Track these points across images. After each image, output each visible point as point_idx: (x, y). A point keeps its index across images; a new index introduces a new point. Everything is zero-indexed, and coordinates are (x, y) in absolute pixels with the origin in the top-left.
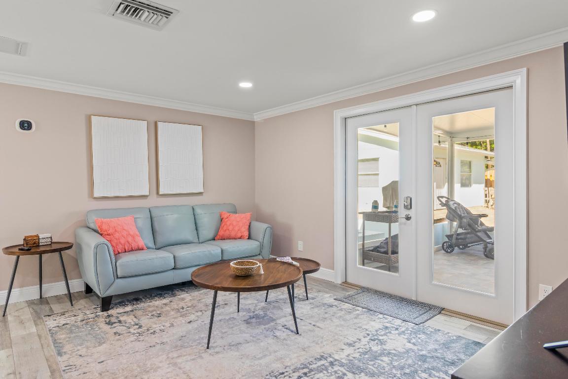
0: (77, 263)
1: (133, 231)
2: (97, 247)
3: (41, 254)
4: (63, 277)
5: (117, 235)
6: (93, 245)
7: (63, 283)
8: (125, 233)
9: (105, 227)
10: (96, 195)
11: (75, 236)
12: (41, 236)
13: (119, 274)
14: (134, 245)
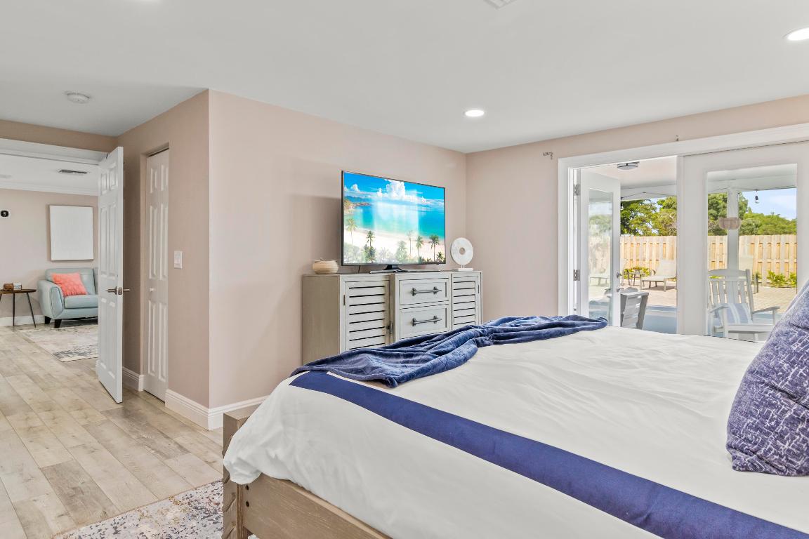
0: (40, 304)
1: (78, 282)
2: (52, 289)
3: (14, 293)
4: (31, 313)
5: (66, 284)
6: (49, 289)
7: (31, 317)
8: (72, 283)
9: (58, 279)
10: (53, 259)
11: (38, 285)
12: (15, 284)
13: (66, 305)
14: (78, 291)
